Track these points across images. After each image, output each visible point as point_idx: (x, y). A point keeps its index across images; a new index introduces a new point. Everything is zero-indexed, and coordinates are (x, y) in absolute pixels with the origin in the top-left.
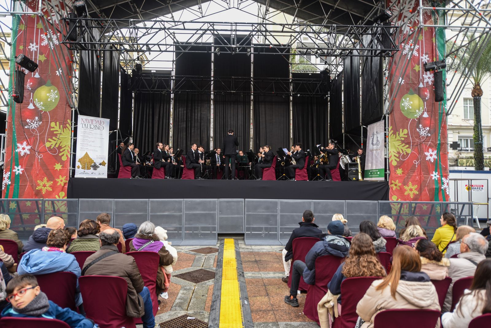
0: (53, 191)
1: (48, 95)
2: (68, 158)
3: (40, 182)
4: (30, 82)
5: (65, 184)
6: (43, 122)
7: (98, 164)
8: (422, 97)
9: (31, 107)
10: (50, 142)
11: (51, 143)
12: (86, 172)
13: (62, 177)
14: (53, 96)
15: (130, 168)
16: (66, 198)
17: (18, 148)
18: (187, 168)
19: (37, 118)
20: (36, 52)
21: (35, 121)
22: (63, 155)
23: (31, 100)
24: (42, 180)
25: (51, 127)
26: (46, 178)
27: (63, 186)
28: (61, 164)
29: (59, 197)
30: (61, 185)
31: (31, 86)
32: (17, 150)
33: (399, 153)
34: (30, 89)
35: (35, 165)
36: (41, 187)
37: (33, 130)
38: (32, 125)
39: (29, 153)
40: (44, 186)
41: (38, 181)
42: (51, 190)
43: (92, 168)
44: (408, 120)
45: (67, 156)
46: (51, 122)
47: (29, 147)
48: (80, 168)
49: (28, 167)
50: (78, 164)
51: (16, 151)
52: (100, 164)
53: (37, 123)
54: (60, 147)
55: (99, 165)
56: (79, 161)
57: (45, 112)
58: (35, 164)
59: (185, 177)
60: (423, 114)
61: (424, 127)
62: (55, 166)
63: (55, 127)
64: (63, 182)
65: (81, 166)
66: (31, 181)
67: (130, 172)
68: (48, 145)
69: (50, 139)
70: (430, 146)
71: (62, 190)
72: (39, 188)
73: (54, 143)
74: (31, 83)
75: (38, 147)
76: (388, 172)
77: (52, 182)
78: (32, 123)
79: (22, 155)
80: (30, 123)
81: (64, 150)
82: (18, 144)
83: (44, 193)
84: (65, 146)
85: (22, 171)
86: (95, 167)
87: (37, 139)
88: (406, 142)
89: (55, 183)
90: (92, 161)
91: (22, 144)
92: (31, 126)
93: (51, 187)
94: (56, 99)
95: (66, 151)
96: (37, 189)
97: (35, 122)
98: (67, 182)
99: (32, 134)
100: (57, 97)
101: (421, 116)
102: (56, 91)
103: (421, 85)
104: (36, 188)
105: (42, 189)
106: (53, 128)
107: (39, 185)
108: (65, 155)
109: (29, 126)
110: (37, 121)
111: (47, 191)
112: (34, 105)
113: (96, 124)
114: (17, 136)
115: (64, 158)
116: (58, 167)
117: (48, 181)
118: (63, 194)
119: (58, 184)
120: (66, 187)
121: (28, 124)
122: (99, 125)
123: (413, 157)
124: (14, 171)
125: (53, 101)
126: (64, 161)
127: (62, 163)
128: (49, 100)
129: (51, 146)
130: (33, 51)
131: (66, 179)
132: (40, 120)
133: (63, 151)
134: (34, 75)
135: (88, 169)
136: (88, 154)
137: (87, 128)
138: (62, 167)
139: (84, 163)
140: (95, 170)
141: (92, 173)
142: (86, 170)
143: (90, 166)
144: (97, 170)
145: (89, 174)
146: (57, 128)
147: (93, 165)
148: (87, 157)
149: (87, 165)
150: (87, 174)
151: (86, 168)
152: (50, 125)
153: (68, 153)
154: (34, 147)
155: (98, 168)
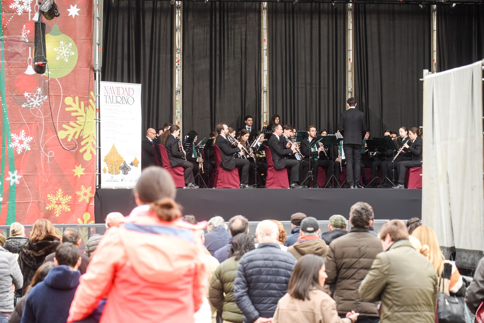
0: (73, 211)
1: (55, 49)
2: (93, 156)
3: (51, 198)
4: (27, 29)
5: (91, 199)
6: (49, 96)
7: (128, 164)
9: (30, 71)
10: (66, 130)
11: (67, 133)
12: (114, 179)
13: (86, 188)
14: (64, 51)
15: (183, 169)
16: (92, 223)
17: (13, 141)
18: (275, 168)
19: (39, 90)
21: (37, 95)
22: (85, 151)
23: (30, 59)
24: (55, 194)
25: (65, 106)
26: (60, 190)
27: (88, 202)
28: (82, 167)
29: (83, 221)
30: (84, 200)
32: (12, 145)
34: (27, 41)
35: (41, 169)
36: (53, 205)
37: (35, 110)
38: (33, 102)
39: (29, 149)
40: (58, 203)
41: (49, 196)
42: (69, 210)
43: (121, 172)
45: (91, 152)
46: (65, 97)
47: (30, 139)
48: (107, 172)
49: (29, 172)
50: (104, 165)
51: (10, 146)
52: (132, 164)
53: (40, 99)
54: (80, 139)
55: (130, 166)
56: (105, 160)
57: (52, 80)
58: (40, 166)
59: (273, 183)
62: (74, 170)
63: (73, 104)
64: (88, 196)
65: (107, 168)
66: (37, 196)
67: (183, 178)
68: (61, 135)
69: (64, 126)
71: (87, 211)
72: (50, 207)
73: (71, 131)
74: (29, 31)
75: (45, 138)
77: (70, 197)
78: (32, 99)
79: (19, 153)
80: (29, 99)
81: (87, 143)
82: (12, 135)
83: (57, 215)
84: (89, 136)
85: (19, 179)
86: (125, 169)
87: (41, 124)
89: (75, 197)
90: (120, 159)
91: (18, 134)
92: (31, 104)
93: (69, 205)
94: (70, 58)
95: (90, 144)
96: (47, 208)
97: (38, 97)
98: (93, 196)
99: (34, 118)
100: (73, 53)
102: (71, 44)
104: (45, 207)
105: (54, 209)
106: (70, 106)
107: (50, 202)
108: (88, 152)
109: (28, 103)
110: (40, 95)
111: (63, 211)
113: (123, 95)
114: (10, 120)
115: (87, 157)
116: (79, 171)
117: (64, 195)
118: (87, 216)
119: (80, 200)
120: (93, 204)
121: (26, 101)
122: (128, 96)
124: (7, 179)
125: (67, 60)
126: (88, 161)
127: (84, 164)
128: (58, 59)
129: (67, 138)
131: (91, 192)
132: (45, 92)
133: (84, 145)
134: (32, 17)
135: (116, 174)
136: (116, 147)
137: (112, 102)
138: (84, 172)
139: (111, 164)
140: (125, 175)
141: (122, 180)
142: (114, 176)
143: (119, 168)
144: (128, 174)
145: (118, 181)
146: (75, 107)
147: (121, 165)
148: (114, 153)
149: (115, 167)
150: (116, 182)
151: (113, 172)
152: (63, 102)
153: (93, 147)
154: (37, 138)
155: (128, 172)
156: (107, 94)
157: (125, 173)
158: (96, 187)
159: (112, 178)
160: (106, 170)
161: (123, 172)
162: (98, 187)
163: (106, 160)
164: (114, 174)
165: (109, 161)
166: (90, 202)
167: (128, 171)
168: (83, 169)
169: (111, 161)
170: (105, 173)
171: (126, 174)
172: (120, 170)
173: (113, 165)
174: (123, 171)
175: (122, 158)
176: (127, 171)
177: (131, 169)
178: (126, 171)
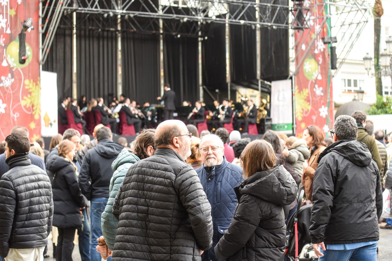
2: (40, 117)
6: (15, 79)
8: (317, 61)
9: (4, 64)
10: (25, 100)
11: (26, 102)
12: (47, 130)
13: (37, 136)
18: (127, 124)
19: (10, 75)
20: (6, 7)
21: (8, 78)
22: (36, 113)
23: (5, 56)
25: (24, 85)
31: (4, 42)
33: (303, 110)
34: (3, 45)
37: (7, 88)
39: (4, 112)
44: (308, 81)
45: (39, 114)
46: (24, 80)
47: (5, 105)
48: (44, 126)
52: (54, 122)
53: (10, 81)
54: (33, 106)
56: (43, 120)
57: (17, 69)
59: (126, 133)
60: (318, 76)
61: (319, 87)
62: (30, 125)
63: (30, 84)
65: (44, 124)
68: (23, 103)
69: (25, 98)
70: (323, 104)
73: (29, 101)
74: (4, 39)
75: (13, 106)
76: (295, 126)
78: (6, 81)
80: (4, 81)
87: (11, 97)
88: (308, 100)
92: (5, 84)
95: (38, 109)
99: (7, 92)
101: (317, 78)
102: (28, 48)
103: (316, 52)
106: (28, 85)
110: (10, 79)
112: (8, 62)
115: (36, 117)
116: (33, 125)
121: (2, 82)
123: (312, 113)
126: (37, 119)
129: (26, 105)
130: (3, 6)
132: (13, 77)
133: (35, 110)
134: (6, 30)
139: (46, 121)
142: (47, 128)
143: (49, 124)
146: (31, 86)
148: (47, 116)
151: (47, 126)
152: (24, 83)
153: (40, 111)
154: (9, 105)
167: (52, 126)
168: (35, 125)
171: (51, 128)
175: (50, 119)
177: (53, 124)
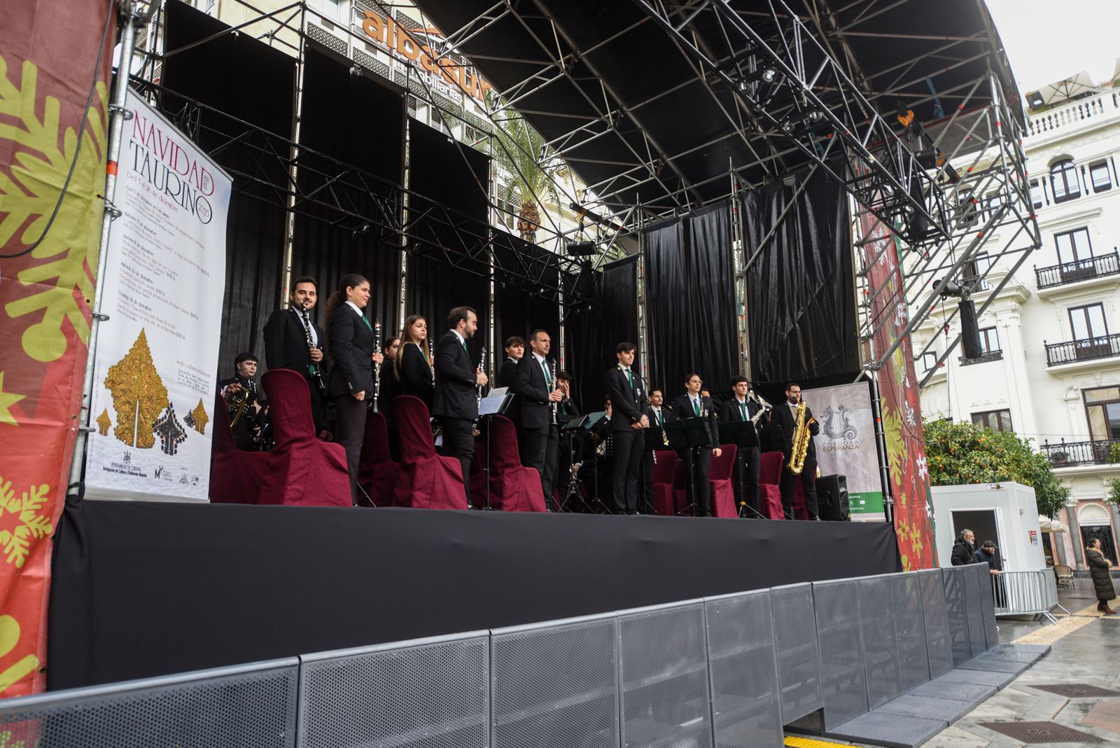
5: (35, 545)
7: (180, 417)
12: (133, 462)
13: (19, 491)
27: (19, 563)
28: (7, 388)
33: (900, 458)
43: (158, 440)
45: (68, 329)
48: (111, 431)
54: (18, 254)
55: (184, 425)
56: (111, 383)
61: (909, 406)
63: (3, 86)
64: (21, 531)
65: (113, 416)
70: (919, 448)
71: (5, 606)
76: (889, 499)
81: (53, 282)
84: (63, 255)
86: (171, 434)
90: (159, 395)
98: (50, 530)
101: (905, 384)
103: (897, 322)
108: (52, 323)
113: (186, 180)
115: (41, 346)
120: (42, 570)
122: (199, 193)
123: (910, 467)
126: (45, 366)
127: (21, 373)
131: (44, 511)
135: (141, 444)
136: (149, 344)
137: (152, 180)
138: (12, 410)
139: (129, 403)
140: (169, 455)
141: (157, 474)
142: (133, 451)
143: (153, 425)
144: (176, 452)
145: (145, 476)
146: (15, 103)
147: (161, 416)
148: (143, 366)
149: (139, 417)
150: (139, 477)
151: (133, 437)
153: (80, 307)
155: (179, 445)
156: (139, 141)
157: (169, 449)
158: (70, 487)
159: (127, 458)
160: (109, 424)
161: (163, 442)
162: (74, 491)
163: (113, 382)
164: (135, 444)
165: (123, 390)
166: (28, 560)
167: (177, 442)
168: (14, 398)
169: (130, 391)
170: (106, 435)
171: (171, 454)
172: (155, 435)
173: (133, 410)
174: (164, 439)
175: (164, 391)
176: (175, 442)
177: (186, 436)
178: (172, 441)
